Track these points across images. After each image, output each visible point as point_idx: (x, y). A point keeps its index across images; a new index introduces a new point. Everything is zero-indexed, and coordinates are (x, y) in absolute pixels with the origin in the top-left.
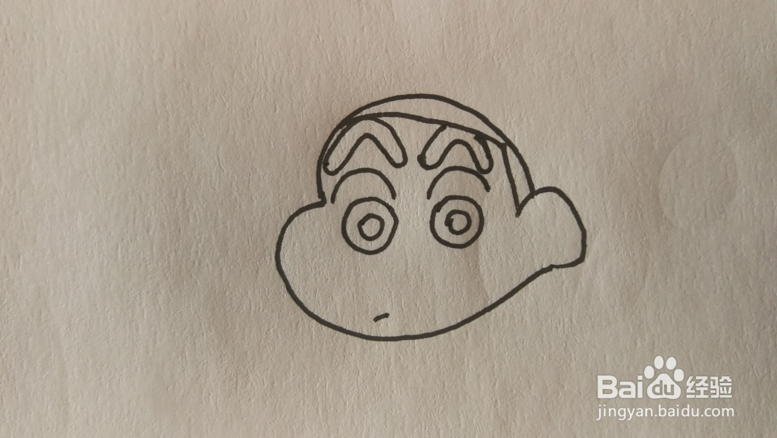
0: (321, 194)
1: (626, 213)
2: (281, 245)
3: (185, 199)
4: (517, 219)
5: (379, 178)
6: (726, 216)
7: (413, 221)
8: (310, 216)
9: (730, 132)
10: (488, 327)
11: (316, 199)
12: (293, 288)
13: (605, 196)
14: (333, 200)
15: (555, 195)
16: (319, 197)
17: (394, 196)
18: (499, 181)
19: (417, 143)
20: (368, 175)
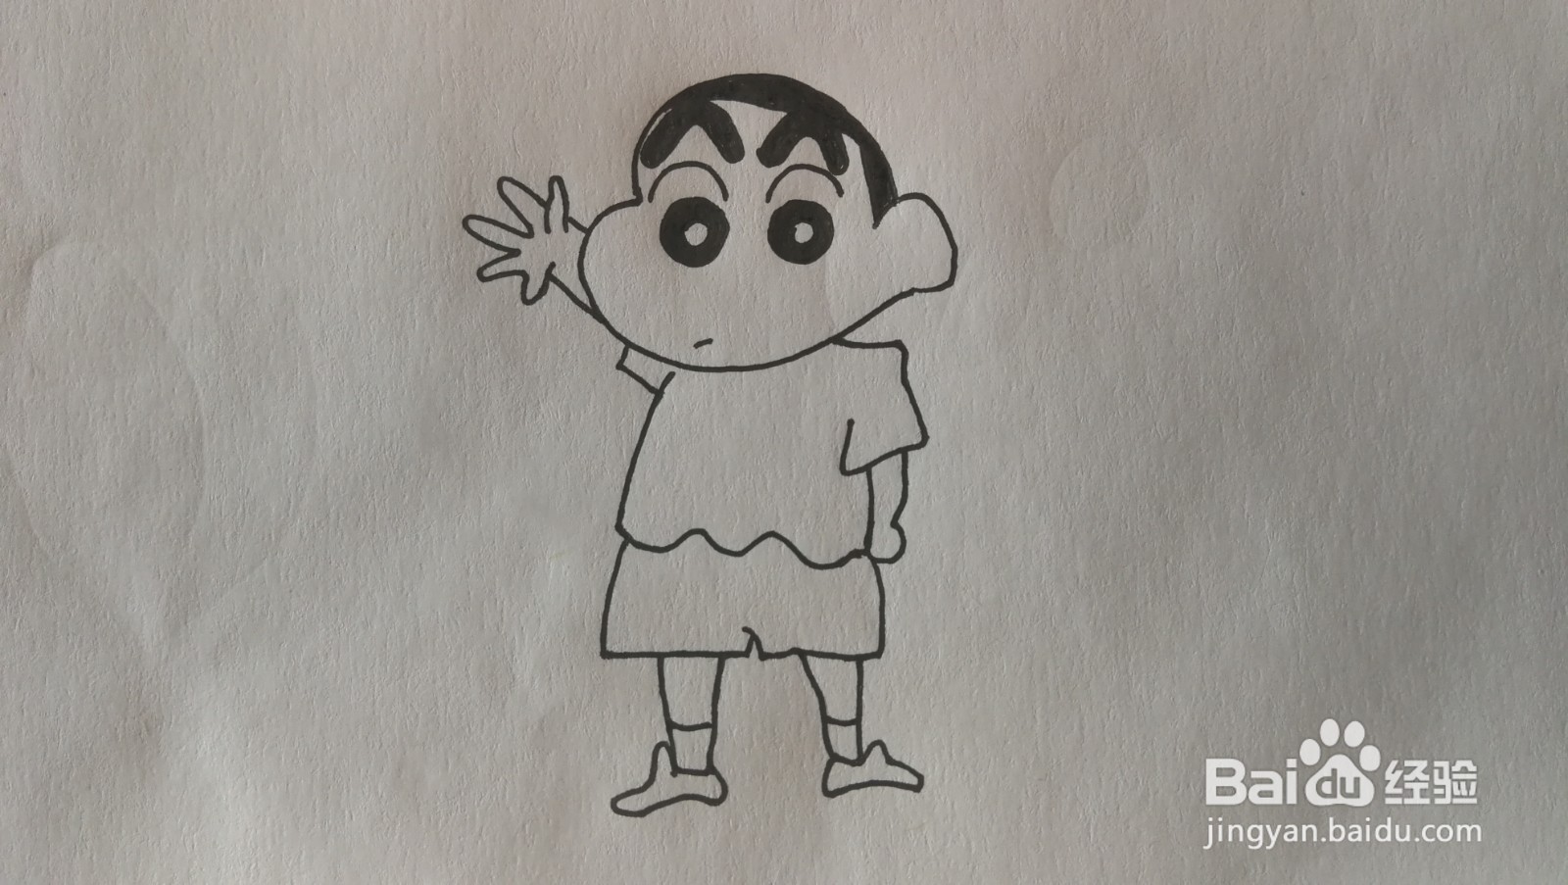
0: (636, 189)
1: (1007, 229)
2: (585, 249)
3: (470, 188)
4: (874, 231)
5: (708, 175)
6: (1131, 239)
7: (747, 228)
8: (621, 216)
9: (1143, 135)
10: (832, 359)
11: (630, 196)
12: (598, 303)
13: (983, 206)
14: (651, 198)
15: (922, 204)
16: (634, 194)
17: (725, 196)
18: (856, 184)
19: (757, 134)
20: (696, 170)
